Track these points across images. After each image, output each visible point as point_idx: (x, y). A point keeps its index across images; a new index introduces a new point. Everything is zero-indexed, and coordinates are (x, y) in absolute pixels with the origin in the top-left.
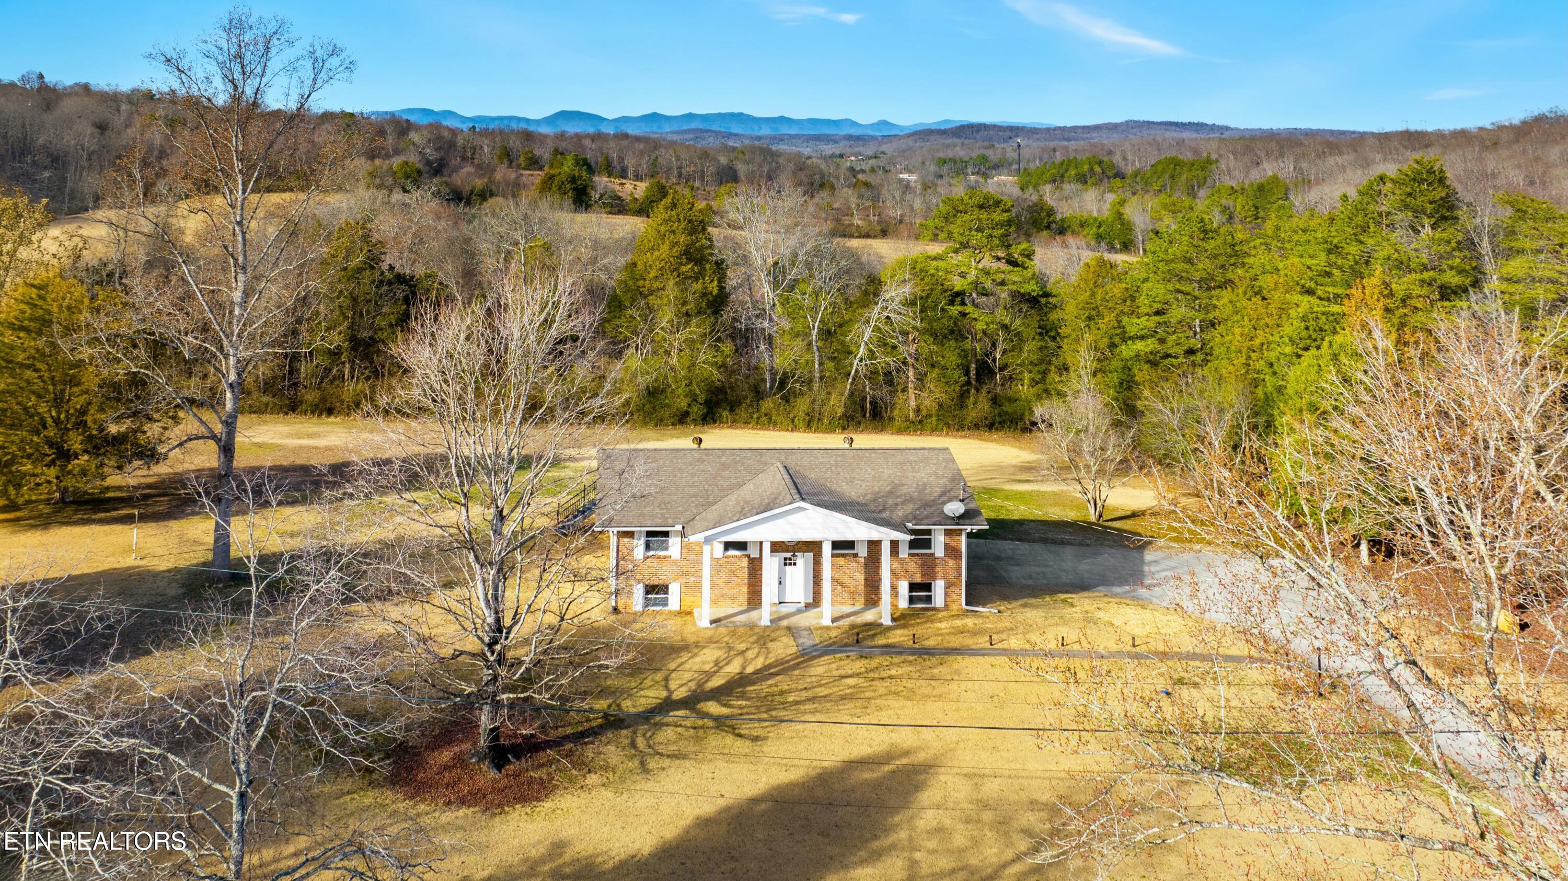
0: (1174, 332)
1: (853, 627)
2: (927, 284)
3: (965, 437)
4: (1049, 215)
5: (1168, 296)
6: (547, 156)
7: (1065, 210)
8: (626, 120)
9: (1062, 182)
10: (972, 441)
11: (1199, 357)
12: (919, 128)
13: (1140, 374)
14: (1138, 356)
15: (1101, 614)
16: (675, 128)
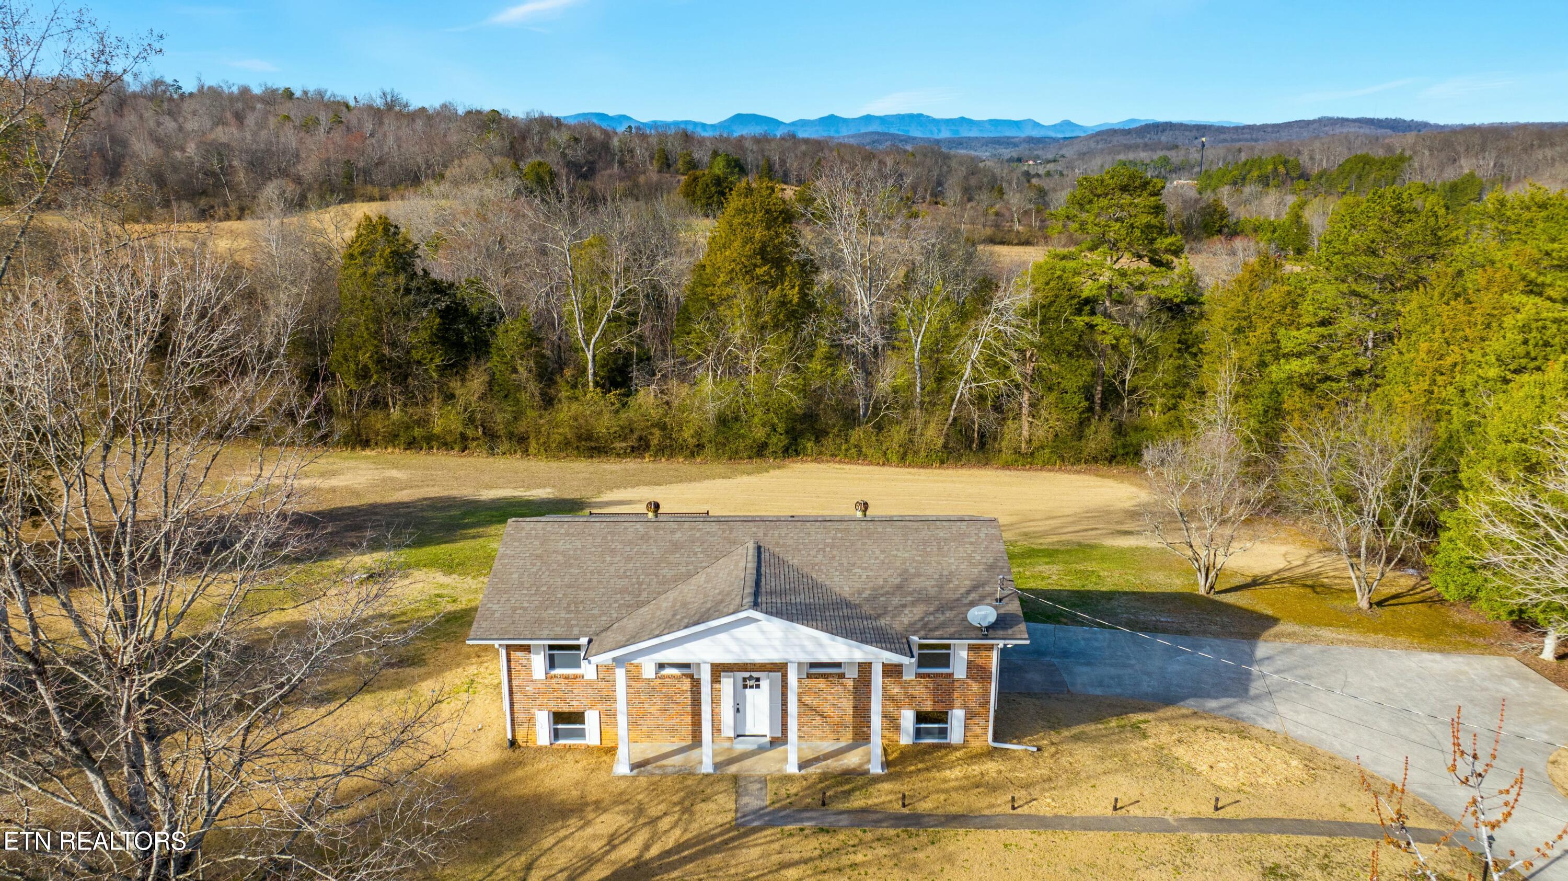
0: (1340, 348)
1: (824, 777)
2: (1052, 289)
3: (1079, 472)
4: (1222, 218)
5: (1340, 301)
6: (706, 159)
7: (1242, 213)
8: (803, 123)
9: (1243, 185)
10: (1086, 477)
11: (1367, 380)
12: (1104, 128)
13: (1290, 402)
14: (1290, 378)
15: (1180, 751)
16: (853, 131)
